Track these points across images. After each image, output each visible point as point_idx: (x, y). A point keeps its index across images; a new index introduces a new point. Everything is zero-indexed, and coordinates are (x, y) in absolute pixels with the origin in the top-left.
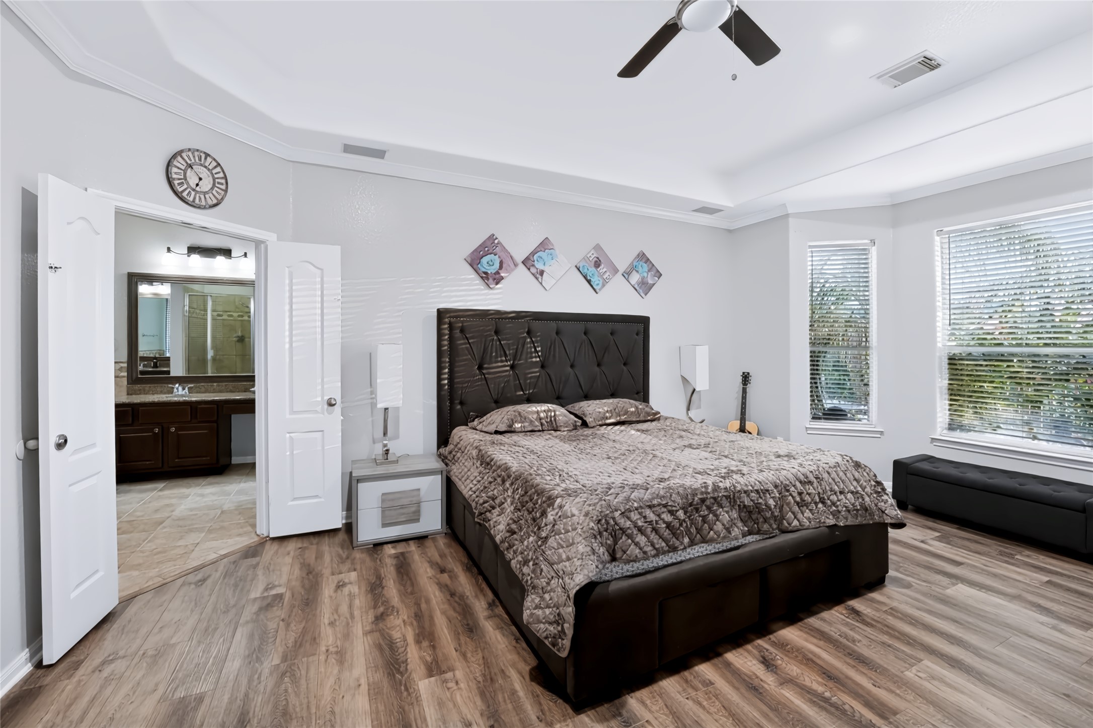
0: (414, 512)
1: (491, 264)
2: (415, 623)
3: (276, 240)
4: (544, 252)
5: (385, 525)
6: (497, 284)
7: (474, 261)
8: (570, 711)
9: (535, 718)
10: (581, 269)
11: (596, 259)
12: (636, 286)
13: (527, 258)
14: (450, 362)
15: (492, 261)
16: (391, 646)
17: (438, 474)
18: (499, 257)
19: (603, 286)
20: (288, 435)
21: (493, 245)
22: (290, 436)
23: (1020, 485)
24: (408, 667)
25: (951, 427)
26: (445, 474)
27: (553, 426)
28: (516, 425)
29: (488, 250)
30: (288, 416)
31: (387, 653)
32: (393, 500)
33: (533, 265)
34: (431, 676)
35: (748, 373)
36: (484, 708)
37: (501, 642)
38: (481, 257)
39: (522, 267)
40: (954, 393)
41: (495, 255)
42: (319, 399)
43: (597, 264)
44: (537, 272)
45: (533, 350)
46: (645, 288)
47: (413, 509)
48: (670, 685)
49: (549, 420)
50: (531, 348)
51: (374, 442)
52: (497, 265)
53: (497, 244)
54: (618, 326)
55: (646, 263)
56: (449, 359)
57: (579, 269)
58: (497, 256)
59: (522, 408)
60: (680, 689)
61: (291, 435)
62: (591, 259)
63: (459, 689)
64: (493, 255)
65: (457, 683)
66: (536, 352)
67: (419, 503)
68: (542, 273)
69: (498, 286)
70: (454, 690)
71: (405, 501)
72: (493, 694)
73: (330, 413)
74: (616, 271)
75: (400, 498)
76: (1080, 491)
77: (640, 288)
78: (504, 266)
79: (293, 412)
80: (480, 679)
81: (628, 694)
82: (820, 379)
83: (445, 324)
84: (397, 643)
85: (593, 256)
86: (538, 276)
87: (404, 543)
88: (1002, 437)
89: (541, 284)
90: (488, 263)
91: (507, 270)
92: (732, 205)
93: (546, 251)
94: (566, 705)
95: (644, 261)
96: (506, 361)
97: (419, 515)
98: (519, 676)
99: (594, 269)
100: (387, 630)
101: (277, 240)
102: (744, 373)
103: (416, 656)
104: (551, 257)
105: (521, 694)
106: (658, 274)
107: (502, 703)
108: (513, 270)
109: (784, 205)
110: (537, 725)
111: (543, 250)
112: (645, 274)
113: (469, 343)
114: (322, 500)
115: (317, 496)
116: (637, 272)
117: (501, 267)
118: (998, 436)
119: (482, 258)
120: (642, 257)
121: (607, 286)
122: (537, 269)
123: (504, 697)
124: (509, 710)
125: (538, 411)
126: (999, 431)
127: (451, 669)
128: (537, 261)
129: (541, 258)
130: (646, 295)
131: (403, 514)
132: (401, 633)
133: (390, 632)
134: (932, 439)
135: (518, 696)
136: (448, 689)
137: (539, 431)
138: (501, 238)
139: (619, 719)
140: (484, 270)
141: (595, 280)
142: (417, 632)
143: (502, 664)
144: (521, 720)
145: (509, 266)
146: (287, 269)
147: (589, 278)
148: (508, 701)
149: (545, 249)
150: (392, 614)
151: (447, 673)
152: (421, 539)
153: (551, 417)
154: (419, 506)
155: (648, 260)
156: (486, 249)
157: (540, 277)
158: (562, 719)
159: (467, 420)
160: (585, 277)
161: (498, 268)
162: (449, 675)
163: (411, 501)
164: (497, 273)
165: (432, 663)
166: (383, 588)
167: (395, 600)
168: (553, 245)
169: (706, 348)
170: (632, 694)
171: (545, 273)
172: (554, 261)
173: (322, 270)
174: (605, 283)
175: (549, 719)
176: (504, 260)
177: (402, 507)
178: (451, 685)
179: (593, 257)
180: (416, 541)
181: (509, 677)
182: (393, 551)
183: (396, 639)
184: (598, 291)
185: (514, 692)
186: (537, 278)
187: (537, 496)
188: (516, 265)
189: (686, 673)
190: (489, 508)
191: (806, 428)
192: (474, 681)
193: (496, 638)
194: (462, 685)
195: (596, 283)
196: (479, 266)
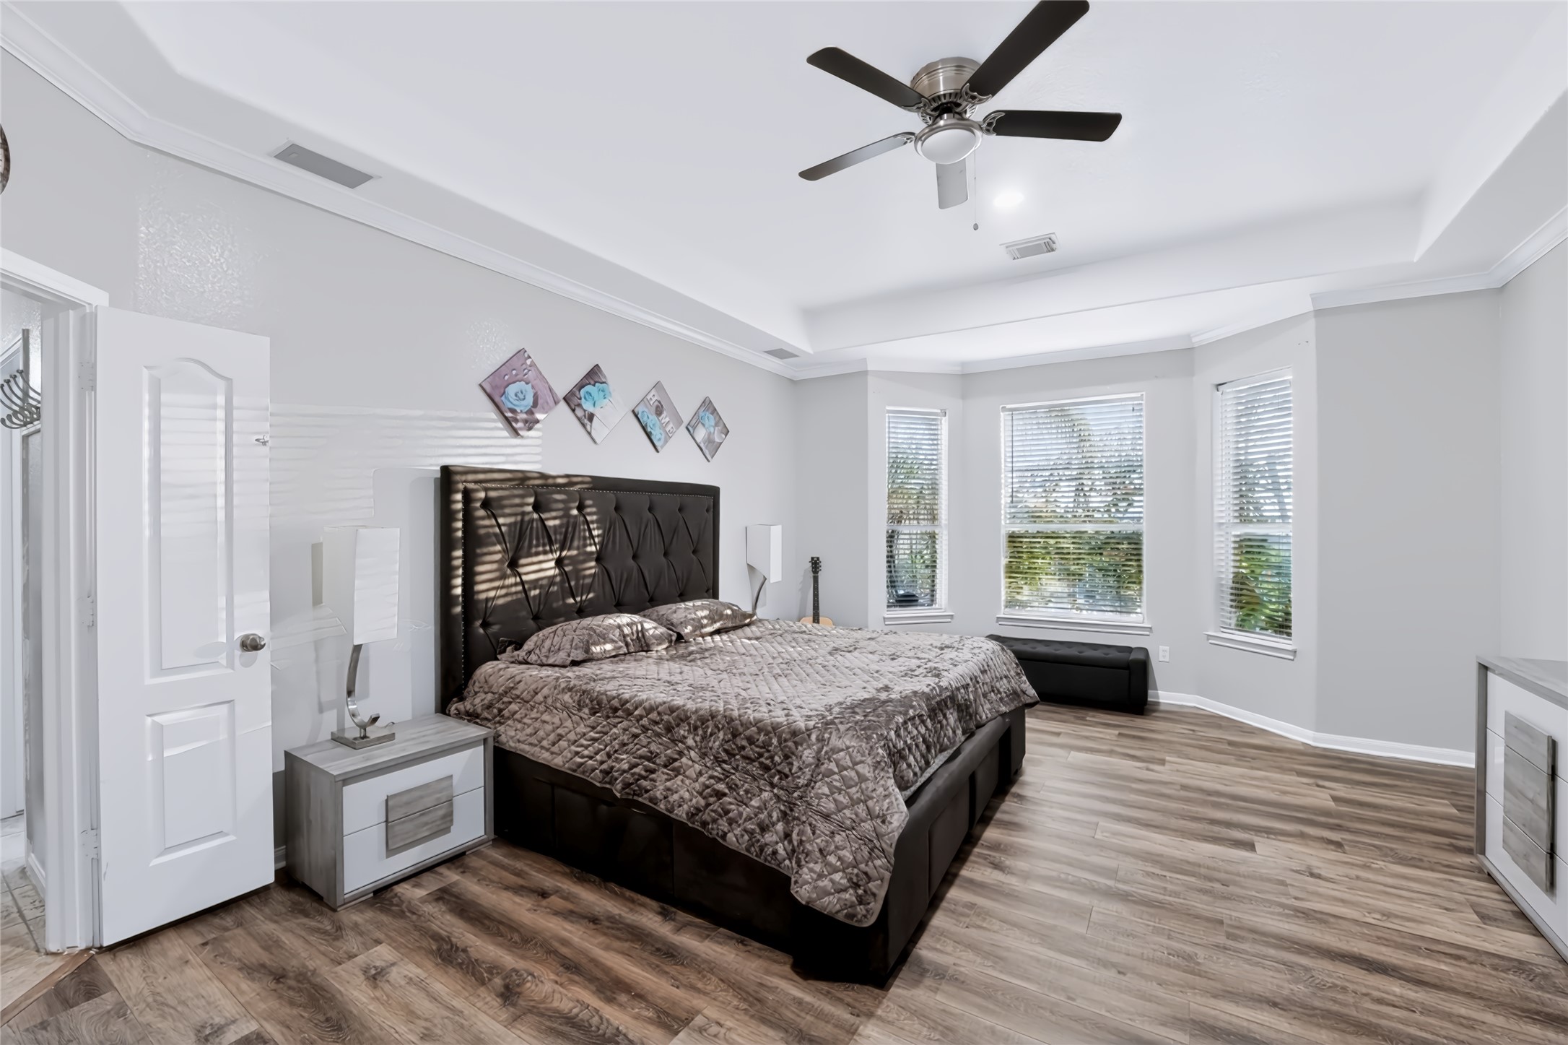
0: (444, 817)
1: (522, 397)
2: (576, 978)
3: (108, 305)
4: (594, 385)
5: (391, 851)
6: (530, 429)
7: (494, 392)
8: (876, 991)
9: (850, 1016)
10: (639, 416)
11: (657, 403)
12: (702, 445)
13: (571, 393)
14: (465, 556)
15: (522, 393)
16: (573, 1023)
17: (480, 745)
18: (533, 387)
19: (666, 442)
20: (149, 720)
21: (524, 366)
22: (153, 721)
23: (1080, 652)
24: (630, 1037)
25: (1011, 603)
26: (491, 743)
27: (642, 644)
28: (593, 648)
29: (516, 375)
30: (149, 681)
31: (577, 1034)
32: (408, 803)
33: (579, 405)
34: (676, 1033)
35: (818, 558)
36: (782, 1035)
37: (726, 953)
38: (506, 384)
39: (563, 405)
40: (1012, 571)
41: (527, 383)
42: (223, 639)
43: (659, 411)
44: (585, 416)
45: (587, 534)
46: (710, 449)
47: (441, 813)
48: (939, 920)
49: (635, 637)
50: (584, 530)
51: (321, 710)
52: (530, 400)
53: (530, 366)
54: (689, 499)
55: (712, 414)
56: (464, 551)
57: (636, 416)
58: (530, 385)
59: (594, 622)
60: (954, 922)
61: (156, 718)
62: (651, 403)
63: (729, 1029)
64: (523, 383)
65: (719, 1024)
66: (592, 537)
67: (450, 801)
68: (591, 417)
69: (531, 433)
70: (725, 1034)
71: (429, 802)
72: (777, 1016)
73: (246, 665)
74: (680, 422)
75: (421, 797)
76: (1119, 652)
77: (706, 447)
78: (540, 401)
79: (160, 670)
80: (743, 1006)
81: (914, 947)
82: (894, 562)
83: (457, 492)
84: (577, 1015)
85: (654, 397)
86: (586, 421)
87: (428, 874)
88: (1053, 610)
89: (589, 433)
90: (516, 395)
91: (544, 409)
92: (811, 352)
93: (597, 384)
94: (867, 987)
95: (710, 411)
96: (551, 551)
97: (452, 821)
98: (785, 981)
99: (655, 417)
100: (543, 1006)
101: (110, 305)
102: (812, 558)
103: (627, 1019)
104: (602, 394)
105: (808, 998)
106: (725, 431)
107: (798, 1020)
108: (551, 409)
109: (864, 360)
110: (858, 1022)
111: (592, 383)
112: (712, 429)
113: (499, 526)
114: (231, 838)
115: (220, 834)
116: (703, 425)
117: (535, 404)
118: (1049, 610)
119: (508, 386)
120: (708, 405)
121: (671, 442)
122: (585, 411)
123: (793, 1012)
124: (812, 1023)
125: (619, 624)
126: (1051, 605)
127: (694, 1013)
128: (585, 398)
129: (590, 394)
130: (712, 457)
131: (426, 824)
132: (570, 999)
133: (549, 1006)
134: (998, 618)
135: (808, 1003)
136: (715, 1036)
137: (625, 654)
138: (537, 356)
139: (928, 974)
140: (510, 406)
141: (657, 435)
142: (594, 989)
143: (753, 978)
144: (836, 1026)
145: (547, 403)
146: (145, 372)
147: (649, 430)
148: (803, 1014)
149: (596, 382)
150: (524, 981)
151: (692, 1019)
152: (456, 859)
153: (637, 632)
154: (451, 805)
155: (714, 411)
156: (514, 372)
157: (589, 423)
158: (876, 1002)
159: (496, 651)
160: (644, 428)
161: (531, 404)
162: (699, 1020)
163: (438, 799)
164: (530, 412)
165: (659, 1017)
166: (465, 951)
167: (509, 960)
168: (605, 377)
169: (780, 527)
170: (918, 946)
171: (595, 418)
172: (606, 401)
173: (229, 380)
174: (668, 437)
175: (864, 1009)
176: (539, 393)
177: (424, 812)
178: (714, 1029)
179: (654, 399)
180: (447, 864)
181: (777, 988)
182: (420, 893)
183: (571, 1010)
184: (659, 448)
185: (800, 1002)
186: (584, 425)
187: (765, 735)
188: (556, 403)
189: (944, 904)
190: (643, 773)
191: (884, 618)
192: (738, 1012)
193: (714, 951)
194: (729, 1023)
195: (658, 437)
196: (503, 398)
